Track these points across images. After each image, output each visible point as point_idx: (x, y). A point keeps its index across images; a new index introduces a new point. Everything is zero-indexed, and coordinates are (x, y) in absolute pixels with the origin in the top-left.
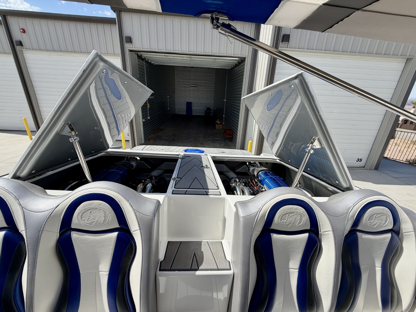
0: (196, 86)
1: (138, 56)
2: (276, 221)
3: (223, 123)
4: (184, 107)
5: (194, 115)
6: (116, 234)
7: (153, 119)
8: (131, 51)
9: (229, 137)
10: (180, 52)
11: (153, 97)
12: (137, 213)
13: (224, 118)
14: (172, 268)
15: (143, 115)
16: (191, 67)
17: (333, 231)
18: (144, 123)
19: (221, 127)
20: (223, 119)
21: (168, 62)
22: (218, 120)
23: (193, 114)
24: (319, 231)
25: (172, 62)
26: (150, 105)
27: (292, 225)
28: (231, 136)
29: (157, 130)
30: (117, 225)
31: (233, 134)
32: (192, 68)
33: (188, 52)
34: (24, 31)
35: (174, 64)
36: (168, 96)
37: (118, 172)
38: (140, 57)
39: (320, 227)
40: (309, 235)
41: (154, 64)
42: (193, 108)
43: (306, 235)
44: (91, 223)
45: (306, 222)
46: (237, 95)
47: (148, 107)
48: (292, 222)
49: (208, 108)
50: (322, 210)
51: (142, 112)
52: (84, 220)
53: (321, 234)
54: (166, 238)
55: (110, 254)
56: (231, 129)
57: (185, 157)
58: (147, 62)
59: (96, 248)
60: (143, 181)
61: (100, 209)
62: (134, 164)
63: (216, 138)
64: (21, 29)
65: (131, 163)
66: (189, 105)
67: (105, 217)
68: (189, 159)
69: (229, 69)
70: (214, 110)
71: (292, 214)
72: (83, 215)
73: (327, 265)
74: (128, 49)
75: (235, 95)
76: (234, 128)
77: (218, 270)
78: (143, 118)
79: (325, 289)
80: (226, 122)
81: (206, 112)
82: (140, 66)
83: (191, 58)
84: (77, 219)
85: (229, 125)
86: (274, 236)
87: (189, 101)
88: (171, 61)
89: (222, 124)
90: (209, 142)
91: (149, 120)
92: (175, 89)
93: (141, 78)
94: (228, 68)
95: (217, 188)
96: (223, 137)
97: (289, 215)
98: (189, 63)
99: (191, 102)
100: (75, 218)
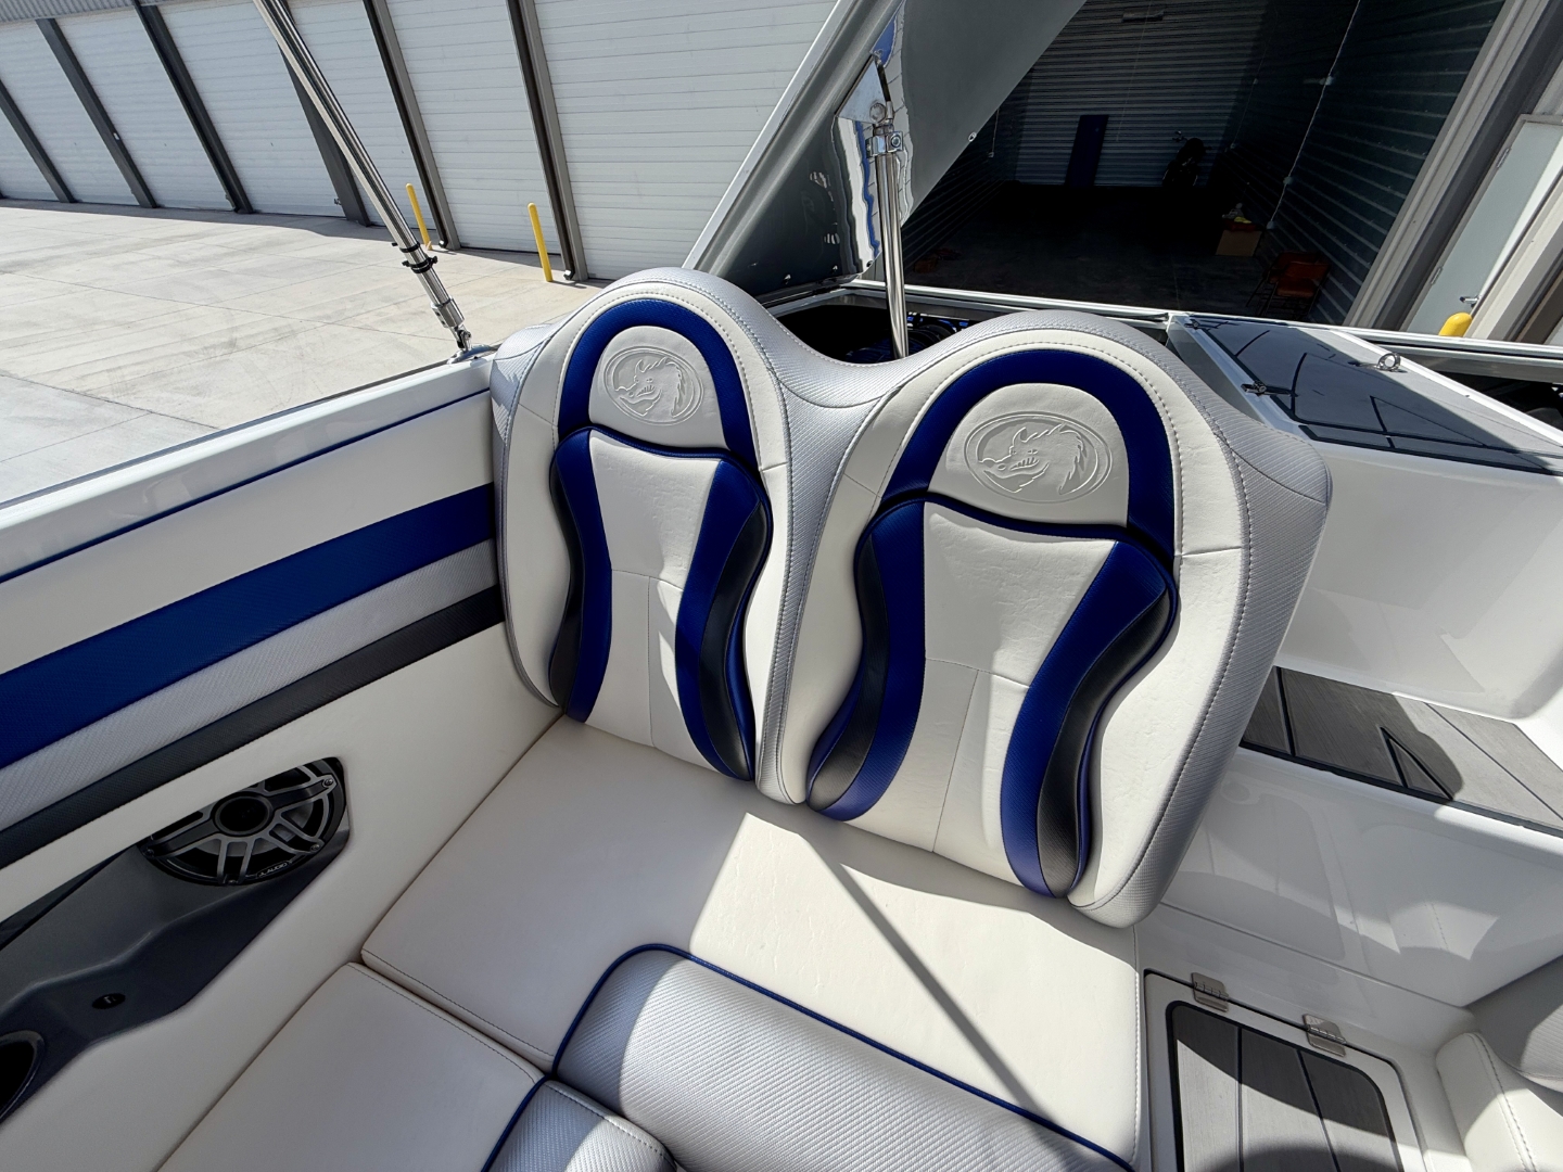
3: (1271, 226)
4: (1064, 144)
5: (1103, 188)
6: (1103, 547)
12: (1245, 469)
13: (1288, 195)
14: (1302, 755)
20: (1277, 200)
22: (1239, 206)
23: (1098, 183)
28: (1309, 294)
29: (934, 256)
30: (1120, 514)
31: (1324, 282)
42: (1110, 147)
44: (1013, 482)
49: (1189, 142)
52: (990, 464)
55: (1056, 623)
56: (1318, 255)
59: (1004, 584)
61: (1066, 428)
66: (1091, 132)
67: (1080, 462)
72: (991, 440)
76: (1343, 247)
80: (1294, 214)
84: (961, 455)
85: (1312, 230)
89: (1264, 227)
96: (1257, 298)
99: (1107, 116)
100: (955, 450)
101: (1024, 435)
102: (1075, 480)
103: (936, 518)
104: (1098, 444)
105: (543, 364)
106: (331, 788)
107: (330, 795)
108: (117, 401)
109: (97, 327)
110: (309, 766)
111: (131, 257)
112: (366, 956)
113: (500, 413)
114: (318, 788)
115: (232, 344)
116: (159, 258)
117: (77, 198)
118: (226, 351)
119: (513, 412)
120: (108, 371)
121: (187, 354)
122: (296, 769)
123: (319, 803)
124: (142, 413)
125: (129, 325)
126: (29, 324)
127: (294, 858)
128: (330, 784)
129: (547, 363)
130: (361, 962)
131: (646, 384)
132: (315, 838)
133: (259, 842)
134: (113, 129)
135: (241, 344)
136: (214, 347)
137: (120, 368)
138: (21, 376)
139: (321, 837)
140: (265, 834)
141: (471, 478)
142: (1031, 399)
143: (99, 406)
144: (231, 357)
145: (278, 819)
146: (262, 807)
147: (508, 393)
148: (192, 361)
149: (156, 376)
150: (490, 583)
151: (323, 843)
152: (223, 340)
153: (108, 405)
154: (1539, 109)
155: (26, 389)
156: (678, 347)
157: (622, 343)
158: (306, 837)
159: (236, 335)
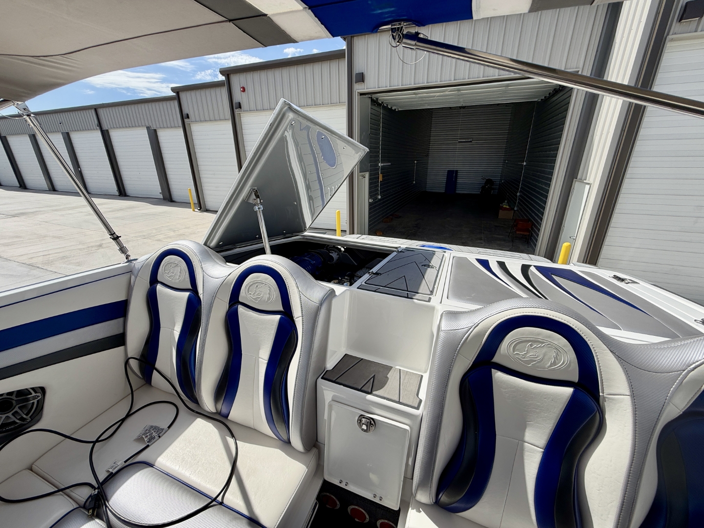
0: (469, 140)
1: (372, 100)
2: (505, 349)
3: (516, 209)
4: (443, 179)
5: (459, 194)
6: (278, 317)
7: (385, 200)
8: (361, 94)
9: (523, 235)
10: (439, 83)
11: (390, 164)
12: (302, 296)
13: (519, 199)
14: (337, 381)
15: (370, 193)
16: (461, 108)
17: (633, 396)
18: (370, 204)
19: (510, 215)
20: (516, 200)
21: (419, 104)
22: (506, 201)
23: (457, 192)
24: (600, 391)
25: (426, 103)
26: (383, 177)
27: (538, 364)
28: (528, 234)
29: (391, 217)
30: (281, 308)
31: (532, 229)
32: (462, 110)
33: (453, 82)
34: (244, 90)
35: (428, 105)
36: (416, 162)
37: (310, 262)
38: (375, 102)
39: (602, 383)
40: (574, 393)
41: (397, 110)
42: (459, 181)
43: (569, 391)
44: (255, 299)
45: (570, 365)
46: (552, 152)
47: (381, 179)
48: (536, 358)
49: (487, 180)
50: (611, 352)
51: (370, 188)
52: (250, 294)
53: (604, 398)
54: (344, 349)
55: (271, 340)
56: (529, 220)
57: (404, 251)
58: (386, 108)
59: (258, 329)
60: (340, 278)
61: (266, 285)
62: (335, 255)
63: (496, 236)
64: (242, 88)
65: (330, 254)
66: (452, 176)
67: (269, 294)
68: (411, 253)
69: (540, 100)
70: (500, 184)
71: (537, 343)
72: (250, 288)
73: (611, 461)
74: (358, 93)
75: (546, 151)
76: (536, 217)
77: (399, 403)
78: (370, 196)
79: (600, 505)
80: (522, 205)
81: (483, 188)
82: (374, 116)
83: (459, 90)
84: (244, 292)
85: (527, 211)
86: (498, 376)
87: (451, 168)
88: (424, 102)
89: (513, 209)
90: (479, 241)
91: (380, 200)
92: (429, 150)
93: (373, 134)
94: (536, 100)
95: (429, 293)
96: (511, 234)
97: (531, 345)
98: (456, 100)
99: (457, 171)
100: (243, 290)
101: (257, 286)
102: (269, 299)
103: (241, 309)
104: (273, 289)
105: (146, 265)
106: (39, 398)
107: (38, 401)
108: (42, 268)
109: (46, 238)
110: (33, 389)
111: (70, 212)
112: (34, 467)
113: (133, 278)
114: (34, 398)
115: (100, 246)
116: (82, 212)
117: (56, 190)
118: (96, 248)
119: (136, 277)
120: (43, 255)
121: (80, 249)
122: (27, 389)
123: (33, 403)
124: (51, 273)
125: (59, 238)
126: (17, 237)
127: (18, 424)
128: (39, 397)
129: (147, 265)
130: (31, 470)
131: (172, 271)
132: (28, 417)
133: (8, 417)
134: (79, 166)
135: (104, 246)
136: (92, 247)
137: (49, 254)
138: (5, 257)
139: (30, 417)
140: (10, 415)
141: (121, 297)
142: (258, 277)
143: (34, 269)
144: (98, 251)
145: (17, 409)
146: (12, 404)
147: (136, 273)
148: (81, 252)
149: (63, 258)
150: (121, 331)
151: (30, 420)
152: (97, 244)
153: (38, 269)
154: (579, 177)
155: (6, 262)
156: (180, 261)
157: (166, 260)
158: (25, 416)
159: (103, 242)
